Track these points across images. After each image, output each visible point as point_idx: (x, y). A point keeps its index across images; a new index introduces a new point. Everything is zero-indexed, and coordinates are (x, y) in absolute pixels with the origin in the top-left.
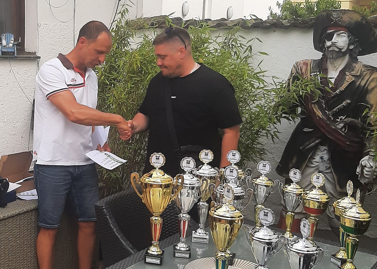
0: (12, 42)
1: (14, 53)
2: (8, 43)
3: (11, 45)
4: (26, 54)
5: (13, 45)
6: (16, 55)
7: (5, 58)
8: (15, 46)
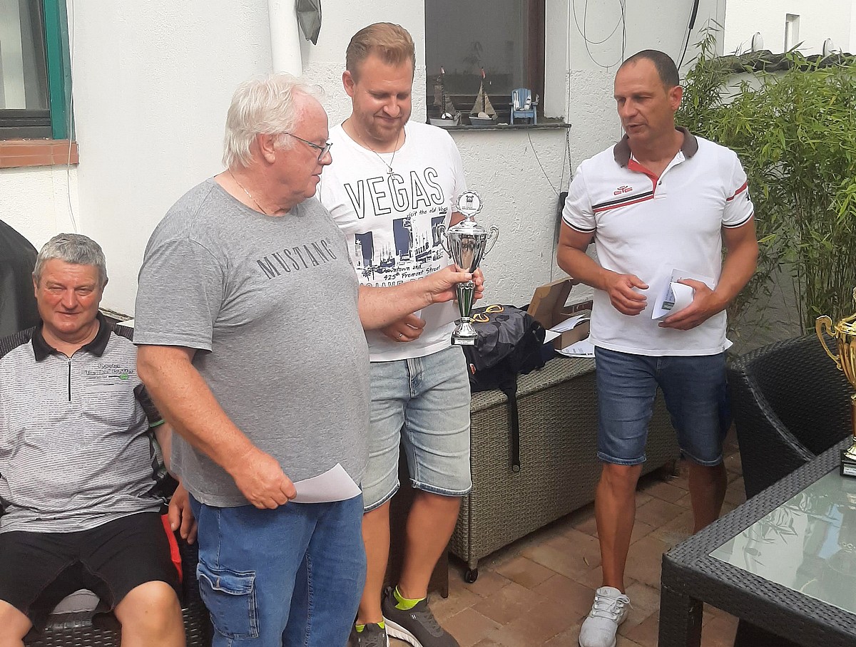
0: (528, 102)
1: (533, 118)
2: (523, 105)
3: (527, 107)
4: (547, 122)
5: (532, 107)
6: (536, 123)
7: (519, 128)
8: (535, 108)
